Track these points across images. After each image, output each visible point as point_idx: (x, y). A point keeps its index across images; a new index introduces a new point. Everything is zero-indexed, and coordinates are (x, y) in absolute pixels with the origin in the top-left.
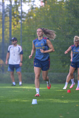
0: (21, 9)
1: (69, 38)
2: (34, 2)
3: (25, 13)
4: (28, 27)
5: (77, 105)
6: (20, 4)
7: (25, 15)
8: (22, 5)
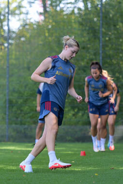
0: (8, 25)
1: (83, 71)
2: (27, 14)
3: (13, 32)
4: (18, 53)
5: (96, 174)
6: (7, 18)
7: (14, 35)
8: (8, 20)
